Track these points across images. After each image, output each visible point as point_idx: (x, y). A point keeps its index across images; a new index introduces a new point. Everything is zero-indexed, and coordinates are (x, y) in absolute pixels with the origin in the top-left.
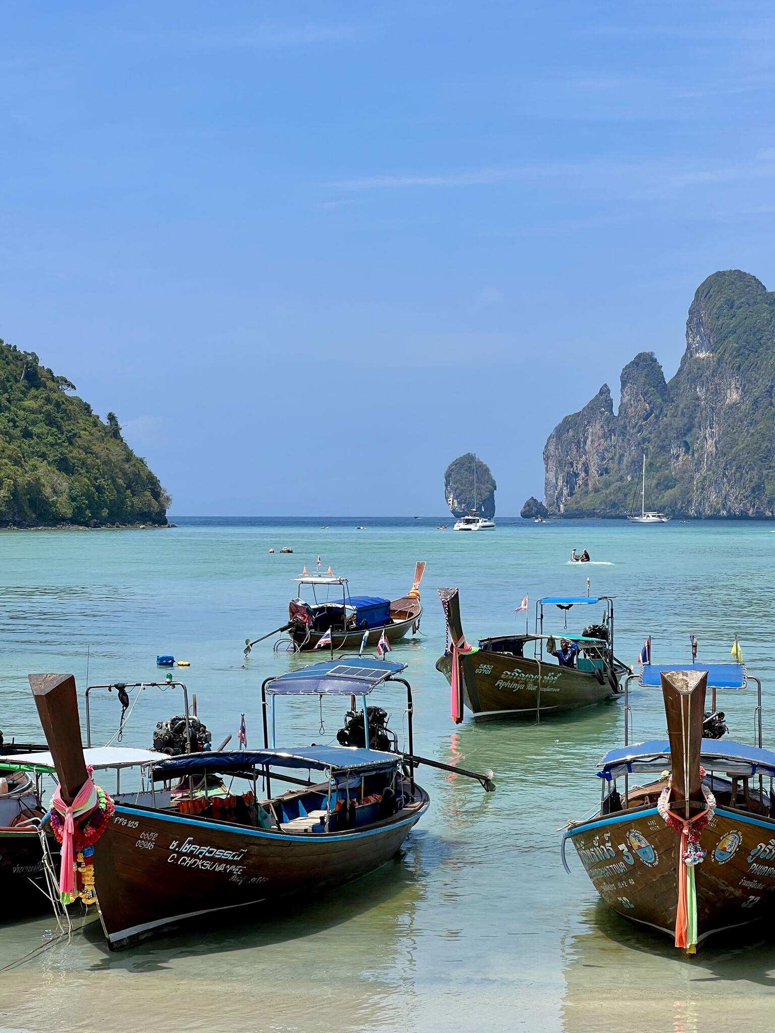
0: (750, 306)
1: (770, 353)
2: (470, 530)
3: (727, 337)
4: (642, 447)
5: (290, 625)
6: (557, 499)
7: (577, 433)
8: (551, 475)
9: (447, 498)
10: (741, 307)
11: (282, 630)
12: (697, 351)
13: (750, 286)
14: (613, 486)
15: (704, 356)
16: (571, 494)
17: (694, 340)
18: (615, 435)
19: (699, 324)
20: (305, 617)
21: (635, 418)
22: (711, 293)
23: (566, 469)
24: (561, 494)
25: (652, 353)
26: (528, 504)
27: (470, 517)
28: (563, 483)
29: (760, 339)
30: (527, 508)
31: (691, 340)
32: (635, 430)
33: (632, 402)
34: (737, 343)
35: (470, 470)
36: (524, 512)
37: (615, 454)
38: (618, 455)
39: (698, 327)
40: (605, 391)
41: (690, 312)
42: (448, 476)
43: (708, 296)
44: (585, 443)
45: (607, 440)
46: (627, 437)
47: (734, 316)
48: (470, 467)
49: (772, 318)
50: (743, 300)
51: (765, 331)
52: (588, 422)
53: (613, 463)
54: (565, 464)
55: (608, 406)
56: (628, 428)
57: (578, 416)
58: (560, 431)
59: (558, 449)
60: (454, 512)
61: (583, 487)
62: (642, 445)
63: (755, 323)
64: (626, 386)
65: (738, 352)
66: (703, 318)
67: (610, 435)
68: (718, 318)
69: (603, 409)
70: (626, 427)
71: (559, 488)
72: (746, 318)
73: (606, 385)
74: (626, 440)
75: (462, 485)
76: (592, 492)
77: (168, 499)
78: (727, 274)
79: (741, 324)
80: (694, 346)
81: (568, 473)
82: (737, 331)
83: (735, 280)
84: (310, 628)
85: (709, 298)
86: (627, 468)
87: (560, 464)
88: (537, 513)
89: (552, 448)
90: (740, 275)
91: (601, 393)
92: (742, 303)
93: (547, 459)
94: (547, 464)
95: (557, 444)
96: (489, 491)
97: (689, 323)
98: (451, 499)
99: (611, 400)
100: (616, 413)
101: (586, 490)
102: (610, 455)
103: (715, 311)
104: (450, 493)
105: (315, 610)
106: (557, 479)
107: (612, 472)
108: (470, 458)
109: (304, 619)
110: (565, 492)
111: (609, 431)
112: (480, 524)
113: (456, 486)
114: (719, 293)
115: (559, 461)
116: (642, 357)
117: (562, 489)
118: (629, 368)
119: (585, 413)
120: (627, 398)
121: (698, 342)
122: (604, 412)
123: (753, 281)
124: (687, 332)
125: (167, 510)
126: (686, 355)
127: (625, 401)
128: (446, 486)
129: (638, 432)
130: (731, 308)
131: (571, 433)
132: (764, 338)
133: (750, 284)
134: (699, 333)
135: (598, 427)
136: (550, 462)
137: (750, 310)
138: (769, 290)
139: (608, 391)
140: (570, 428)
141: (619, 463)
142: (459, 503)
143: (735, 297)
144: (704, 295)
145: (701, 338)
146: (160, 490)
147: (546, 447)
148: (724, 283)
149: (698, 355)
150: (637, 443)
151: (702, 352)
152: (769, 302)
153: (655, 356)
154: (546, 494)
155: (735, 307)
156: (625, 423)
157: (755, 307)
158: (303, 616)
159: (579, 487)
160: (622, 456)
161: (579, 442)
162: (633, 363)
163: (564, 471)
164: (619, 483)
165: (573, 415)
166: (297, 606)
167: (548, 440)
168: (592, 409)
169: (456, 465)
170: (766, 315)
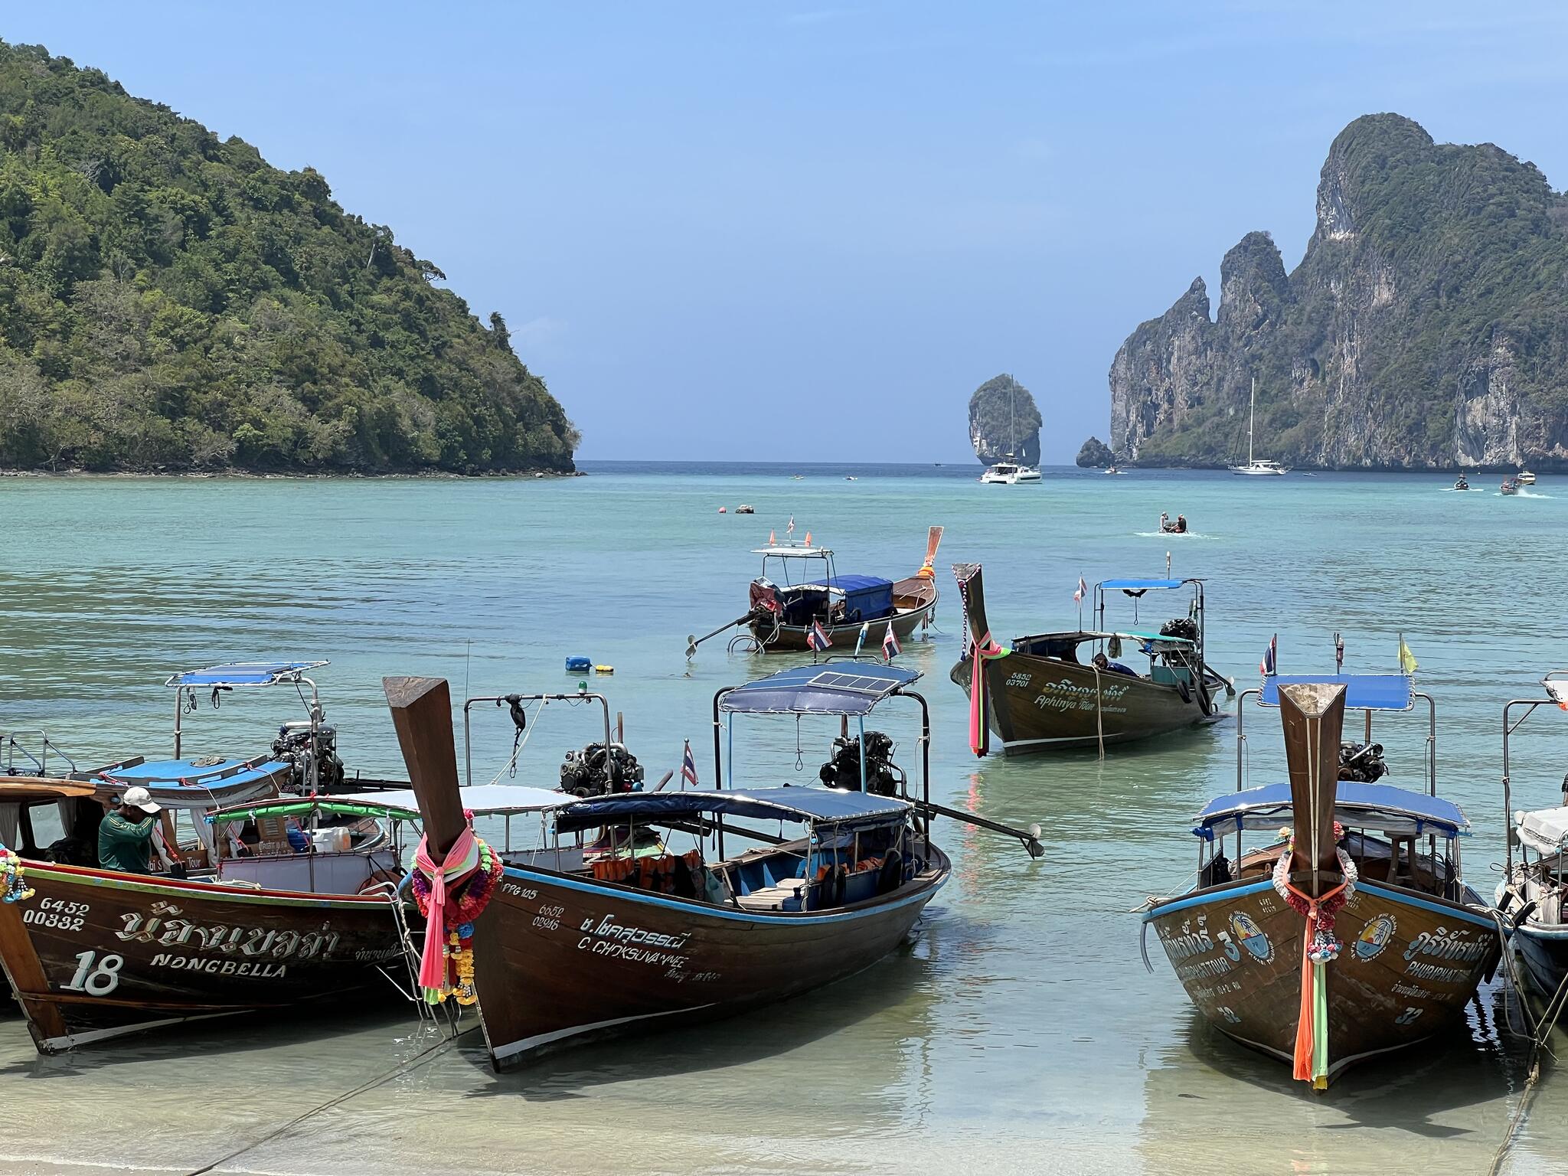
0: (1409, 165)
1: (1438, 233)
2: (1005, 482)
3: (1375, 210)
4: (1251, 368)
5: (752, 616)
6: (1128, 440)
7: (1158, 347)
8: (1120, 407)
9: (972, 438)
10: (1396, 167)
11: (740, 622)
12: (1331, 229)
13: (1410, 136)
14: (1208, 424)
15: (1342, 237)
16: (1148, 433)
17: (1327, 214)
18: (1212, 350)
19: (1335, 192)
20: (772, 604)
21: (1241, 326)
22: (1353, 146)
23: (1141, 398)
24: (1133, 433)
25: (1266, 232)
26: (1087, 447)
27: (1005, 465)
28: (1137, 417)
29: (1423, 213)
30: (1086, 452)
31: (1323, 214)
32: (1241, 344)
33: (1238, 303)
34: (1390, 219)
35: (1004, 397)
36: (1082, 459)
37: (1212, 378)
38: (1215, 379)
39: (1334, 195)
40: (1198, 286)
41: (1323, 174)
42: (973, 407)
43: (1349, 150)
44: (1169, 361)
45: (1200, 356)
46: (1230, 353)
47: (1386, 180)
48: (1005, 394)
49: (1440, 182)
50: (1399, 156)
51: (1430, 201)
52: (1174, 331)
53: (1208, 389)
54: (1141, 390)
55: (1202, 309)
56: (1231, 341)
57: (1159, 322)
58: (1134, 344)
59: (1129, 369)
60: (981, 457)
61: (1165, 423)
62: (1250, 365)
63: (1416, 190)
64: (1229, 279)
65: (1390, 231)
66: (1342, 182)
67: (1206, 350)
68: (1363, 182)
69: (1195, 313)
70: (1229, 338)
71: (1131, 425)
72: (1403, 183)
73: (1199, 279)
74: (1227, 357)
75: (993, 418)
76: (1178, 430)
77: (576, 436)
78: (1377, 119)
79: (1396, 191)
80: (1328, 223)
81: (1145, 403)
82: (1391, 202)
83: (1388, 127)
84: (780, 620)
85: (1352, 153)
86: (1228, 398)
87: (1134, 390)
88: (1100, 459)
89: (1121, 368)
90: (1396, 120)
91: (1193, 290)
92: (1399, 161)
93: (1114, 383)
94: (1115, 391)
95: (1129, 363)
96: (1032, 429)
97: (1321, 190)
98: (978, 439)
99: (1207, 300)
100: (1214, 318)
101: (1169, 428)
102: (1205, 379)
103: (1358, 172)
104: (976, 430)
105: (787, 594)
106: (1128, 412)
107: (1208, 403)
108: (1004, 382)
109: (771, 607)
110: (1140, 430)
111: (1204, 344)
112: (1019, 474)
113: (984, 421)
114: (1365, 147)
115: (1132, 386)
116: (1253, 239)
117: (1135, 426)
118: (1234, 253)
119: (1169, 318)
120: (1230, 296)
121: (1334, 217)
122: (1196, 317)
123: (1415, 130)
124: (1318, 202)
125: (575, 452)
126: (1315, 236)
127: (1227, 301)
128: (971, 420)
129: (1246, 346)
130: (1383, 168)
131: (1149, 347)
132: (1429, 211)
133: (1410, 133)
134: (1335, 203)
135: (1188, 338)
136: (1118, 388)
137: (1410, 171)
138: (1437, 142)
139: (1203, 287)
140: (1148, 339)
141: (1218, 390)
142: (988, 444)
143: (1389, 153)
144: (1343, 150)
145: (1339, 212)
146: (565, 423)
147: (1113, 366)
148: (1372, 132)
149: (1333, 235)
150: (1243, 361)
151: (1339, 231)
152: (1437, 159)
153: (1271, 238)
154: (1112, 433)
155: (1388, 166)
156: (1226, 332)
157: (1417, 166)
158: (770, 603)
159: (1160, 423)
160: (1221, 380)
161: (1160, 359)
162: (1239, 246)
163: (1139, 401)
164: (1216, 419)
165: (1151, 322)
166: (761, 589)
167: (1117, 356)
168: (1180, 312)
169: (985, 390)
170: (1432, 178)
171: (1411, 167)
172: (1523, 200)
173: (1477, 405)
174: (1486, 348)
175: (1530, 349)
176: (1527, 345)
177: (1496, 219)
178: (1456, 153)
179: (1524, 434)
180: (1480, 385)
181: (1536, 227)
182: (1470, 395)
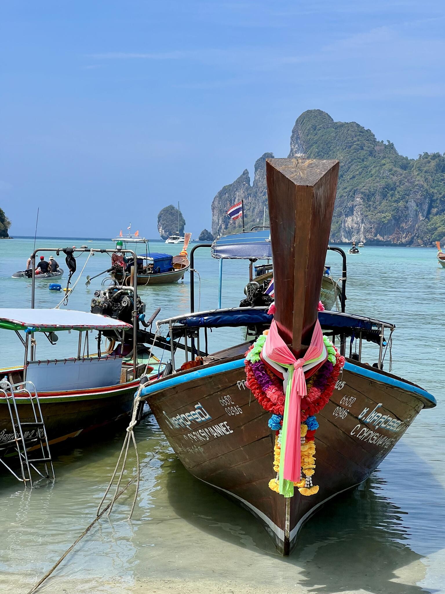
1: (335, 155)
2: (174, 243)
3: (312, 145)
4: (265, 204)
5: (113, 269)
6: (218, 230)
7: (230, 195)
8: (215, 218)
9: (158, 229)
10: (320, 130)
11: (108, 271)
12: (296, 153)
13: (325, 118)
14: (249, 224)
15: (300, 155)
16: (226, 228)
17: (294, 147)
18: (251, 197)
19: (298, 138)
21: (262, 188)
22: (304, 121)
23: (224, 215)
24: (221, 228)
25: (272, 153)
26: (203, 233)
27: (175, 236)
28: (222, 222)
29: (330, 147)
30: (203, 235)
32: (262, 195)
33: (261, 179)
34: (318, 149)
35: (171, 214)
36: (201, 237)
37: (251, 207)
39: (297, 140)
40: (246, 173)
41: (293, 132)
42: (159, 217)
43: (303, 123)
44: (234, 201)
45: (246, 199)
46: (258, 198)
47: (316, 134)
48: (172, 212)
49: (336, 136)
50: (321, 126)
51: (332, 143)
52: (237, 190)
53: (249, 212)
54: (224, 211)
55: (247, 181)
56: (258, 193)
57: (231, 186)
58: (221, 194)
59: (219, 204)
60: (162, 236)
61: (232, 224)
63: (327, 138)
64: (258, 170)
65: (318, 154)
66: (300, 135)
67: (248, 197)
68: (308, 135)
69: (245, 183)
71: (220, 225)
72: (322, 136)
73: (246, 170)
74: (257, 200)
75: (167, 222)
76: (237, 227)
77: (9, 223)
78: (313, 111)
79: (320, 139)
80: (295, 150)
81: (225, 217)
82: (318, 143)
83: (317, 115)
84: (126, 271)
85: (303, 124)
86: (257, 215)
87: (221, 212)
88: (208, 238)
89: (216, 203)
90: (320, 112)
91: (244, 174)
93: (213, 209)
94: (213, 212)
95: (219, 201)
96: (181, 226)
97: (292, 137)
98: (161, 229)
99: (249, 178)
100: (252, 185)
101: (234, 226)
102: (248, 208)
103: (306, 131)
104: (160, 226)
105: (129, 260)
106: (219, 220)
107: (249, 217)
108: (172, 208)
109: (122, 265)
110: (223, 227)
111: (248, 194)
112: (180, 240)
113: (164, 222)
114: (309, 122)
115: (220, 210)
116: (266, 155)
118: (259, 161)
119: (235, 184)
120: (258, 177)
121: (297, 148)
123: (327, 116)
124: (291, 142)
125: (8, 229)
126: (290, 155)
128: (158, 222)
130: (315, 130)
131: (227, 195)
132: (332, 147)
133: (325, 117)
134: (297, 143)
135: (242, 192)
136: (215, 211)
138: (335, 121)
139: (248, 173)
140: (227, 192)
141: (253, 212)
142: (165, 232)
143: (317, 124)
144: (300, 123)
145: (299, 146)
146: (5, 218)
147: (213, 202)
148: (311, 116)
149: (296, 155)
150: (262, 201)
151: (298, 153)
152: (335, 127)
153: (273, 155)
154: (212, 228)
155: (317, 129)
156: (256, 190)
157: (328, 130)
158: (121, 263)
160: (254, 208)
161: (231, 200)
162: (261, 158)
164: (252, 223)
165: (228, 186)
166: (117, 256)
167: (215, 199)
168: (239, 182)
169: (164, 211)
170: (333, 134)
171: (325, 130)
172: (366, 143)
173: (349, 219)
174: (353, 198)
175: (369, 199)
176: (368, 197)
177: (357, 150)
178: (342, 125)
179: (366, 231)
180: (350, 212)
181: (371, 153)
182: (347, 216)
